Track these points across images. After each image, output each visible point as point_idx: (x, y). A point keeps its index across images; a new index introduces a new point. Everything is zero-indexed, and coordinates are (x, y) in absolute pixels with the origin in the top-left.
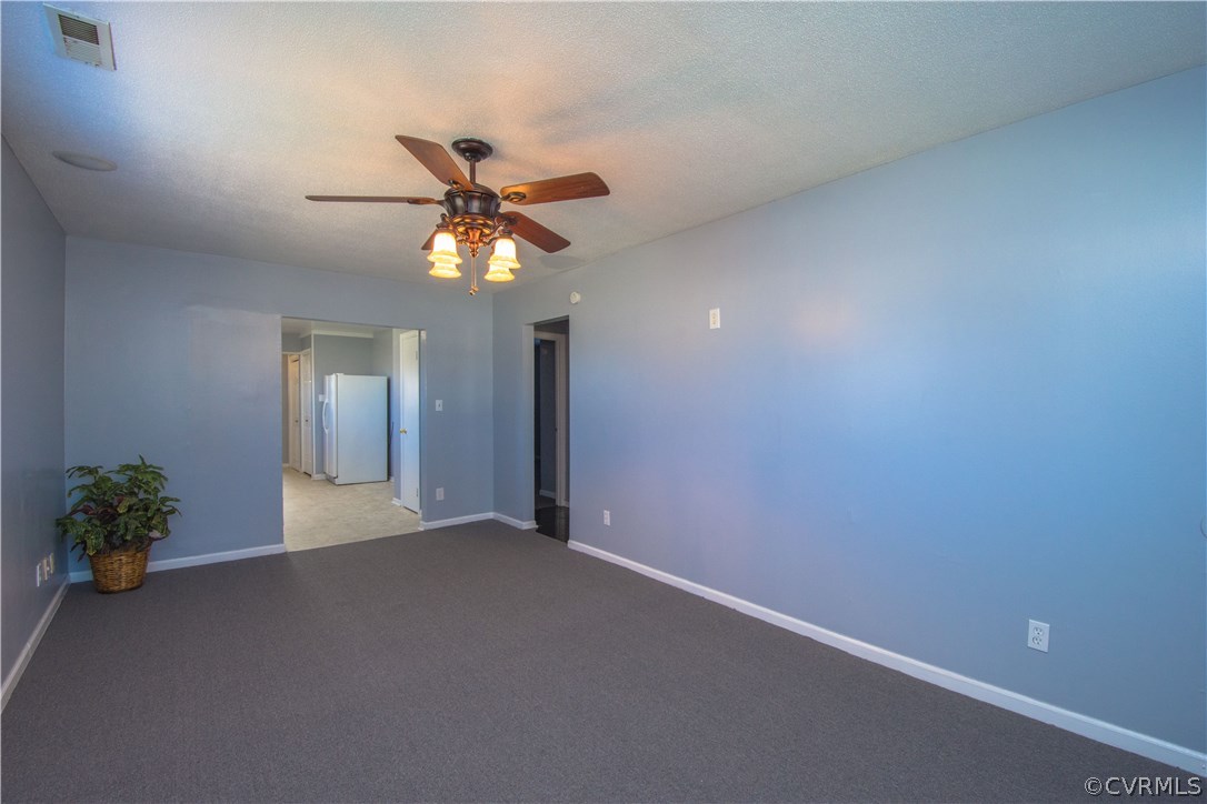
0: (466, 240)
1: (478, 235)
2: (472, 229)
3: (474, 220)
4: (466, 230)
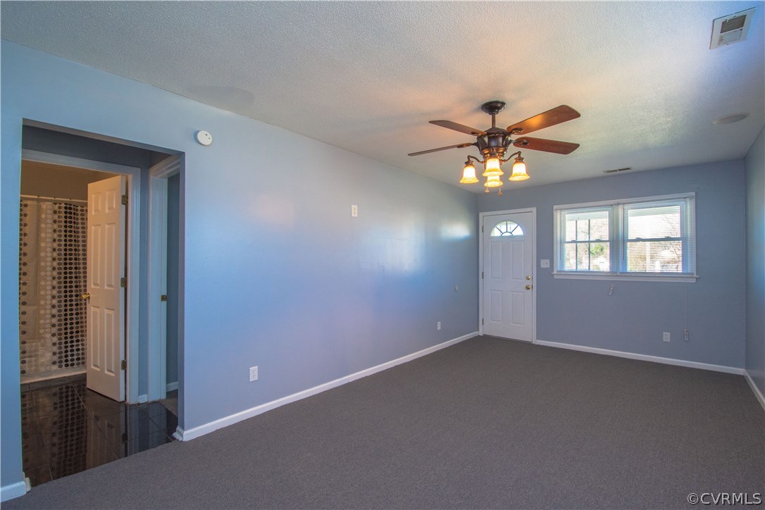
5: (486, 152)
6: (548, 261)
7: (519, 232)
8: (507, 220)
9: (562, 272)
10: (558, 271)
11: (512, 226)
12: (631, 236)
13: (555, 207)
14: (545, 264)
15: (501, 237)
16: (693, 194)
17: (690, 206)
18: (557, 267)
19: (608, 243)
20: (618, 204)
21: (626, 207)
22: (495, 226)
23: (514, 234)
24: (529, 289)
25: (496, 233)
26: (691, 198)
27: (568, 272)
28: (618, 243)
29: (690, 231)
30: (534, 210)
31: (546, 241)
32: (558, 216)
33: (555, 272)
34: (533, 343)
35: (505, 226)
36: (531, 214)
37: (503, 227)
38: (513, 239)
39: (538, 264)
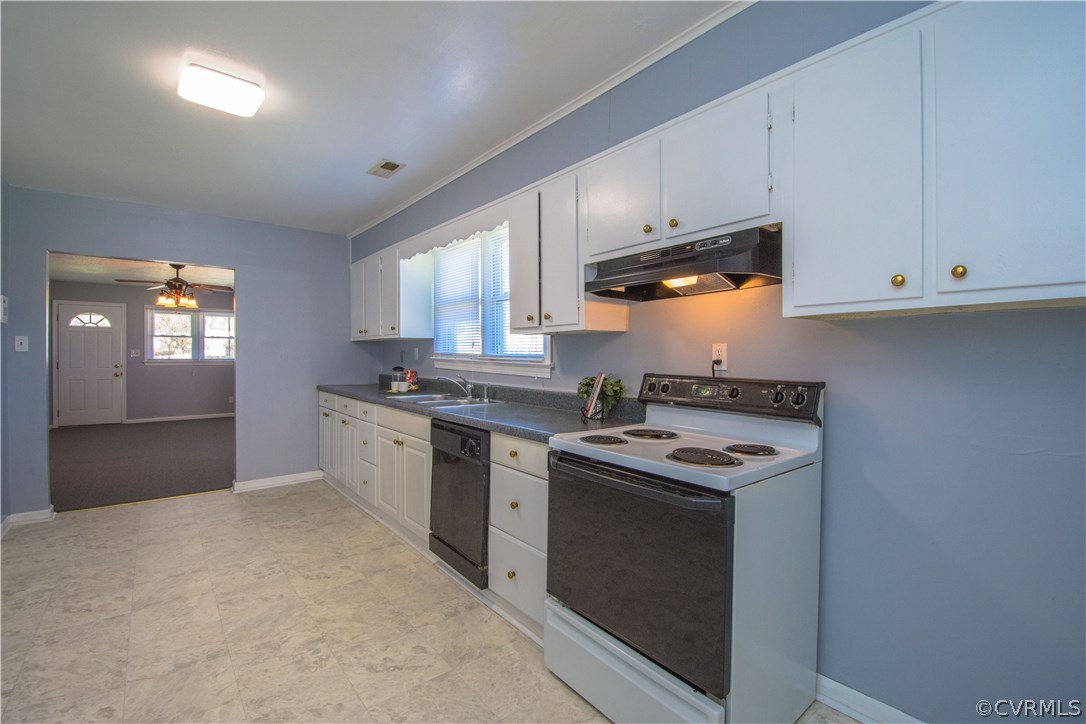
6: (139, 351)
7: (106, 323)
8: (91, 312)
9: (152, 360)
10: (149, 360)
11: (96, 318)
12: (206, 335)
13: (146, 306)
14: (134, 354)
15: (83, 327)
18: (147, 356)
19: (190, 340)
21: (204, 313)
22: (75, 315)
23: (100, 325)
24: (118, 376)
25: (75, 322)
27: (156, 360)
28: (198, 339)
30: (124, 305)
31: (137, 335)
33: (145, 361)
34: (124, 422)
35: (89, 317)
36: (121, 309)
37: (85, 318)
38: (98, 330)
39: (128, 354)
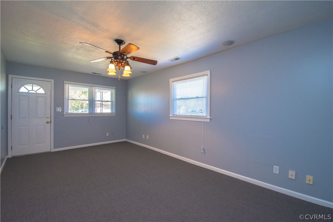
0: (118, 66)
1: (120, 65)
2: (119, 63)
3: (120, 61)
4: (118, 63)
5: (118, 61)
6: (61, 108)
7: (42, 91)
8: (33, 84)
9: (68, 113)
10: (66, 113)
11: (36, 88)
13: (65, 82)
14: (59, 109)
15: (28, 93)
16: (115, 87)
17: (114, 91)
18: (65, 111)
20: (93, 86)
21: (96, 88)
22: (23, 85)
23: (38, 92)
24: (49, 123)
25: (23, 90)
26: (114, 88)
27: (70, 113)
28: (92, 103)
29: (114, 99)
30: (53, 81)
32: (66, 86)
33: (64, 114)
34: (51, 151)
35: (32, 87)
36: (51, 82)
37: (29, 87)
38: (37, 95)
39: (55, 110)
